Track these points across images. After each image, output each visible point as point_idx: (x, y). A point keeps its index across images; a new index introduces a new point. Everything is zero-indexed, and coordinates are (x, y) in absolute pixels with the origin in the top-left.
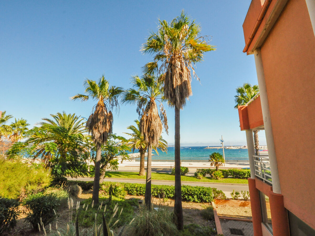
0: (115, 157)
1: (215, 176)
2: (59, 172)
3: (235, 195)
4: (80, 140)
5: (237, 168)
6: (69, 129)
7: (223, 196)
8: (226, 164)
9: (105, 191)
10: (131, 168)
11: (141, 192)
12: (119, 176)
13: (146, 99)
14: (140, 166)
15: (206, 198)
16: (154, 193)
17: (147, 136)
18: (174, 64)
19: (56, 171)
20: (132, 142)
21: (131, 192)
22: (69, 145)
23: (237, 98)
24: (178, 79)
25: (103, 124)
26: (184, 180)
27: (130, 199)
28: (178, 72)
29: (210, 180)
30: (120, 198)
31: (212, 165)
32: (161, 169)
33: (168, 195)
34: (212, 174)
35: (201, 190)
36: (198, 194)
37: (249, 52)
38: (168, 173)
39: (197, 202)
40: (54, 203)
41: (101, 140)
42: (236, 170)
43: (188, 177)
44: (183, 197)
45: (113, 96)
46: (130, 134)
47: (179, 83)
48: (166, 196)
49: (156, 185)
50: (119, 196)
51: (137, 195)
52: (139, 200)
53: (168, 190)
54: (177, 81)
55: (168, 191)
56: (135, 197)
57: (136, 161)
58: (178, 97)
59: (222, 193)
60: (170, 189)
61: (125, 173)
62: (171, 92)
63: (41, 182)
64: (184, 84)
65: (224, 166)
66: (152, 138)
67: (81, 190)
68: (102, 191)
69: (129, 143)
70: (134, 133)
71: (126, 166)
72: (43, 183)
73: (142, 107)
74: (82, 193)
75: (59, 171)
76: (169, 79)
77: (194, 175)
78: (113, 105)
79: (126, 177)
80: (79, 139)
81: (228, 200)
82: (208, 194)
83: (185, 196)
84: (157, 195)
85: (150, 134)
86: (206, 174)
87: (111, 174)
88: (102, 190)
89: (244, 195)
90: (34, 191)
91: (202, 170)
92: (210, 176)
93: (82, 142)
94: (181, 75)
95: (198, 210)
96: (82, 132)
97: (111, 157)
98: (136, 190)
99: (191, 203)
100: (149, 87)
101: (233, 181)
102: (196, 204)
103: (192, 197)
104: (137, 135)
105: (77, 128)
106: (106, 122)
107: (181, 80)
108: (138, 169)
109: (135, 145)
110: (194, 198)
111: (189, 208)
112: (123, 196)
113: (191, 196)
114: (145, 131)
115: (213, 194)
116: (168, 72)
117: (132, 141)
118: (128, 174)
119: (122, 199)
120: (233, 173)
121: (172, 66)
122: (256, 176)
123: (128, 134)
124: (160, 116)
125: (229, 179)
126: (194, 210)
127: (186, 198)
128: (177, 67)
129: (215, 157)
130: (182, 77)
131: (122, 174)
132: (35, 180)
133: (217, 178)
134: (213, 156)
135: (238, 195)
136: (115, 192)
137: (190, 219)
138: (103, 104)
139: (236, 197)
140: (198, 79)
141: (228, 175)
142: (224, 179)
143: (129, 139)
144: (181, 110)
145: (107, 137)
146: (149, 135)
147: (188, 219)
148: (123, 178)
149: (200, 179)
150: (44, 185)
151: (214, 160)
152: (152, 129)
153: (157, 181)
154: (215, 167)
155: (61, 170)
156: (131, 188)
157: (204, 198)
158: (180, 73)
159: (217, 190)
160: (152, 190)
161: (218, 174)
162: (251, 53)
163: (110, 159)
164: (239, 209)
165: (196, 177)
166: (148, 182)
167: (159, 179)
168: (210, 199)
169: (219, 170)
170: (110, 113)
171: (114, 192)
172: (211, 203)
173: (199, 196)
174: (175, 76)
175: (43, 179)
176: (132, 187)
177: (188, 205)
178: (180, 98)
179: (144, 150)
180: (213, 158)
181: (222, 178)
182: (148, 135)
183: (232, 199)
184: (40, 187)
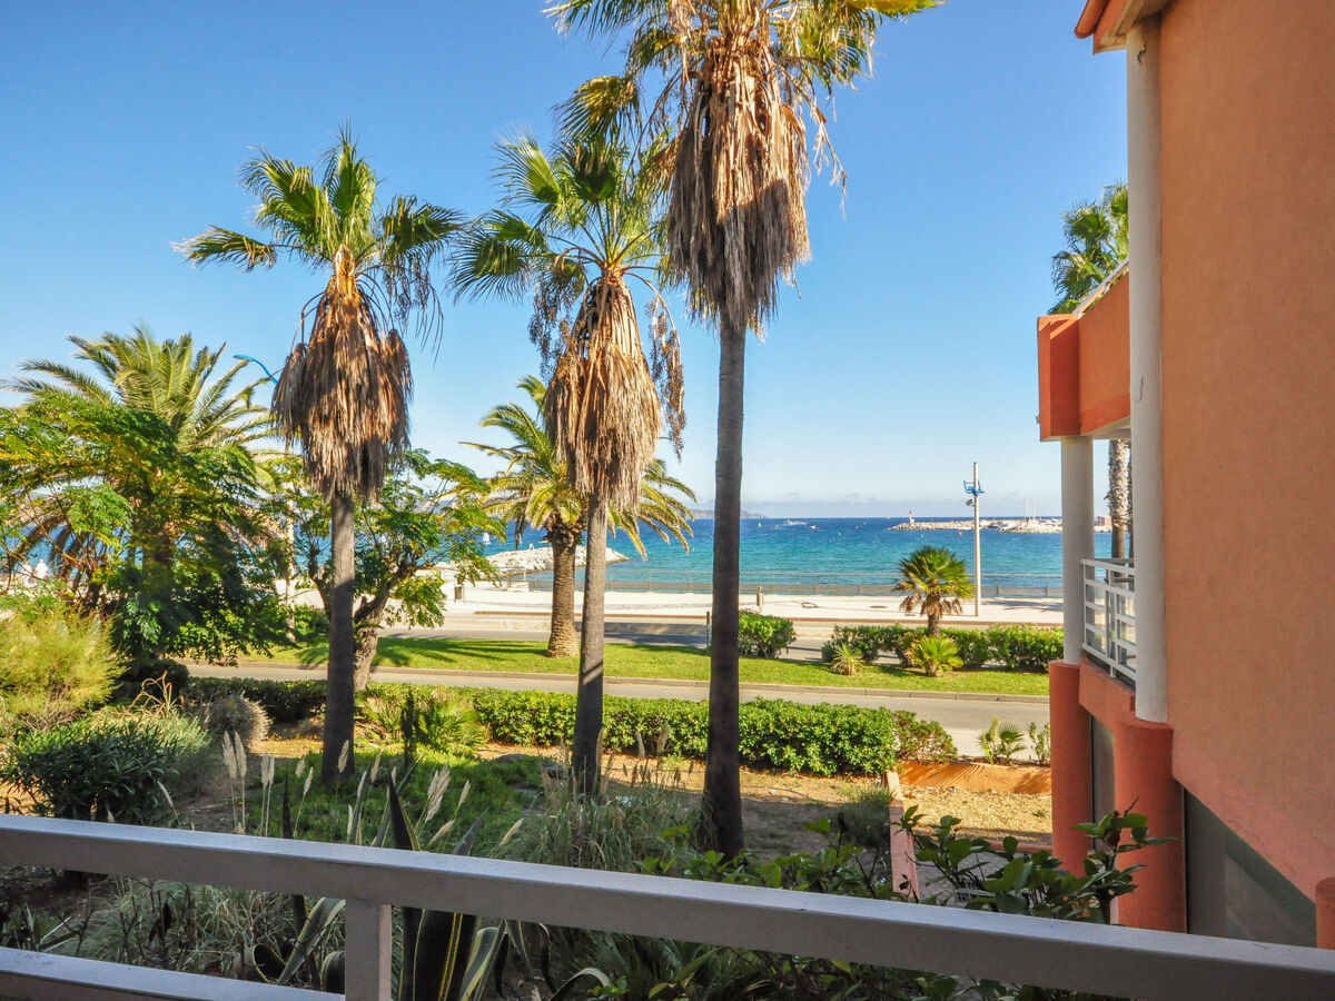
0: (427, 566)
1: (919, 660)
2: (151, 635)
3: (998, 741)
4: (240, 476)
5: (1029, 624)
6: (180, 419)
7: (942, 746)
8: (984, 604)
9: (383, 725)
10: (509, 620)
11: (557, 728)
12: (445, 659)
13: (580, 270)
14: (551, 611)
15: (860, 755)
16: (621, 735)
17: (582, 463)
18: (724, 88)
19: (135, 627)
20: (509, 494)
21: (507, 730)
22: (186, 504)
23: (1065, 262)
24: (739, 175)
25: (358, 399)
26: (769, 680)
27: (500, 760)
28: (742, 135)
29: (896, 680)
30: (454, 754)
31: (909, 609)
32: (658, 626)
33: (687, 741)
34: (908, 653)
35: (839, 721)
36: (824, 738)
37: (1105, 40)
38: (694, 648)
39: (820, 774)
40: (153, 766)
41: (356, 478)
42: (1028, 631)
43: (788, 665)
44: (757, 754)
45: (402, 251)
46: (501, 452)
47: (745, 194)
48: (677, 748)
49: (629, 697)
50: (452, 747)
51: (539, 743)
52: (547, 762)
53: (686, 721)
54: (735, 185)
55: (684, 725)
56: (529, 751)
57: (533, 587)
58: (738, 265)
59: (939, 733)
60: (696, 718)
61: (477, 643)
62: (704, 240)
63: (68, 680)
64: (770, 201)
65: (976, 615)
66: (609, 471)
67: (262, 721)
68: (369, 727)
69: (493, 495)
70: (517, 443)
71: (484, 613)
72: (77, 683)
73: (561, 315)
74: (270, 734)
75: (149, 629)
76: (697, 169)
77: (819, 656)
78: (404, 302)
79: (485, 664)
80: (235, 475)
81: (967, 763)
82: (873, 736)
83: (765, 745)
84: (632, 741)
85: (600, 450)
86: (880, 652)
87: (404, 652)
88: (367, 720)
89: (1041, 743)
90: (32, 720)
91: (863, 631)
92: (898, 662)
93: (249, 488)
94: (756, 152)
95: (820, 806)
96: (247, 434)
97: (403, 566)
98: (529, 722)
99: (793, 776)
100: (596, 202)
101: (1003, 682)
102: (813, 780)
103: (798, 753)
104: (533, 455)
105: (220, 413)
106: (373, 386)
107: (758, 178)
108: (542, 627)
109: (524, 504)
110: (807, 757)
111: (781, 797)
112: (467, 744)
113: (793, 747)
114: (571, 439)
115: (897, 739)
116: (692, 129)
117: (509, 488)
118: (493, 650)
119: (463, 759)
120: (1010, 648)
121: (711, 97)
122: (1085, 651)
123: (489, 451)
124: (651, 364)
125: (987, 673)
126: (800, 806)
127: (767, 756)
128: (736, 105)
129: (927, 568)
130: (760, 163)
131: (463, 651)
132: (36, 671)
133: (928, 668)
134: (917, 566)
135: (1014, 745)
136: (428, 727)
137: (778, 842)
138: (358, 296)
139: (1003, 750)
140: (836, 177)
141: (986, 657)
142: (962, 675)
143: (492, 475)
144: (749, 334)
145: (381, 463)
146: (596, 454)
147: (770, 841)
148: (469, 670)
149: (846, 673)
150: (80, 695)
151: (921, 586)
152: (610, 425)
153: (636, 682)
154: (925, 618)
155: (159, 623)
156: (510, 711)
157: (855, 755)
158: (749, 137)
159: (917, 719)
160: (608, 721)
161: (935, 652)
162: (1115, 44)
163: (401, 575)
164: (1011, 802)
165: (829, 667)
166: (587, 680)
167: (646, 675)
168: (881, 760)
169: (942, 631)
170: (393, 345)
171: (423, 727)
172: (884, 777)
173: (831, 748)
174: (723, 157)
175: (73, 668)
176: (514, 709)
177: (776, 786)
178: (749, 275)
179: (573, 533)
180: (915, 572)
181: (955, 669)
182: (589, 456)
183: (985, 760)
184: (61, 705)
